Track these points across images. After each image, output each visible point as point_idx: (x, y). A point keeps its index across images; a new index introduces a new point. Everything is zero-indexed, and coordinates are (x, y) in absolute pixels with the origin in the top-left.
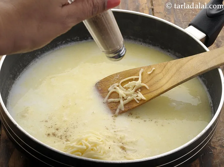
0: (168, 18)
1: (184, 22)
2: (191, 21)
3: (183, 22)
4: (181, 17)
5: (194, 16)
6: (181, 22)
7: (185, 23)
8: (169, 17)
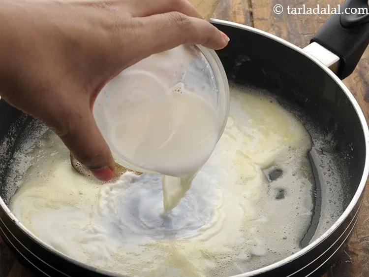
0: (276, 29)
1: (305, 34)
2: (316, 32)
3: (302, 35)
4: (299, 25)
5: (322, 24)
6: (298, 34)
7: (306, 36)
8: (278, 27)
